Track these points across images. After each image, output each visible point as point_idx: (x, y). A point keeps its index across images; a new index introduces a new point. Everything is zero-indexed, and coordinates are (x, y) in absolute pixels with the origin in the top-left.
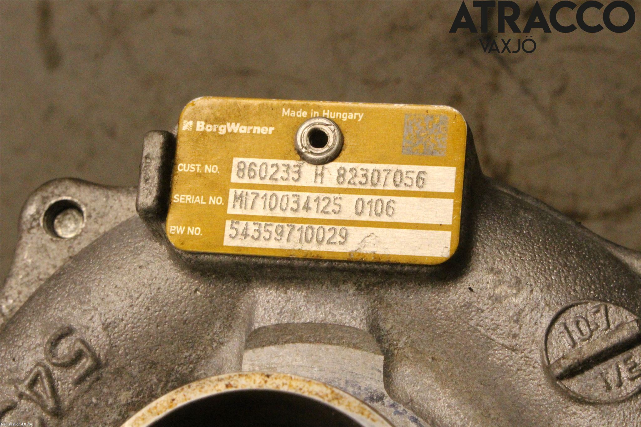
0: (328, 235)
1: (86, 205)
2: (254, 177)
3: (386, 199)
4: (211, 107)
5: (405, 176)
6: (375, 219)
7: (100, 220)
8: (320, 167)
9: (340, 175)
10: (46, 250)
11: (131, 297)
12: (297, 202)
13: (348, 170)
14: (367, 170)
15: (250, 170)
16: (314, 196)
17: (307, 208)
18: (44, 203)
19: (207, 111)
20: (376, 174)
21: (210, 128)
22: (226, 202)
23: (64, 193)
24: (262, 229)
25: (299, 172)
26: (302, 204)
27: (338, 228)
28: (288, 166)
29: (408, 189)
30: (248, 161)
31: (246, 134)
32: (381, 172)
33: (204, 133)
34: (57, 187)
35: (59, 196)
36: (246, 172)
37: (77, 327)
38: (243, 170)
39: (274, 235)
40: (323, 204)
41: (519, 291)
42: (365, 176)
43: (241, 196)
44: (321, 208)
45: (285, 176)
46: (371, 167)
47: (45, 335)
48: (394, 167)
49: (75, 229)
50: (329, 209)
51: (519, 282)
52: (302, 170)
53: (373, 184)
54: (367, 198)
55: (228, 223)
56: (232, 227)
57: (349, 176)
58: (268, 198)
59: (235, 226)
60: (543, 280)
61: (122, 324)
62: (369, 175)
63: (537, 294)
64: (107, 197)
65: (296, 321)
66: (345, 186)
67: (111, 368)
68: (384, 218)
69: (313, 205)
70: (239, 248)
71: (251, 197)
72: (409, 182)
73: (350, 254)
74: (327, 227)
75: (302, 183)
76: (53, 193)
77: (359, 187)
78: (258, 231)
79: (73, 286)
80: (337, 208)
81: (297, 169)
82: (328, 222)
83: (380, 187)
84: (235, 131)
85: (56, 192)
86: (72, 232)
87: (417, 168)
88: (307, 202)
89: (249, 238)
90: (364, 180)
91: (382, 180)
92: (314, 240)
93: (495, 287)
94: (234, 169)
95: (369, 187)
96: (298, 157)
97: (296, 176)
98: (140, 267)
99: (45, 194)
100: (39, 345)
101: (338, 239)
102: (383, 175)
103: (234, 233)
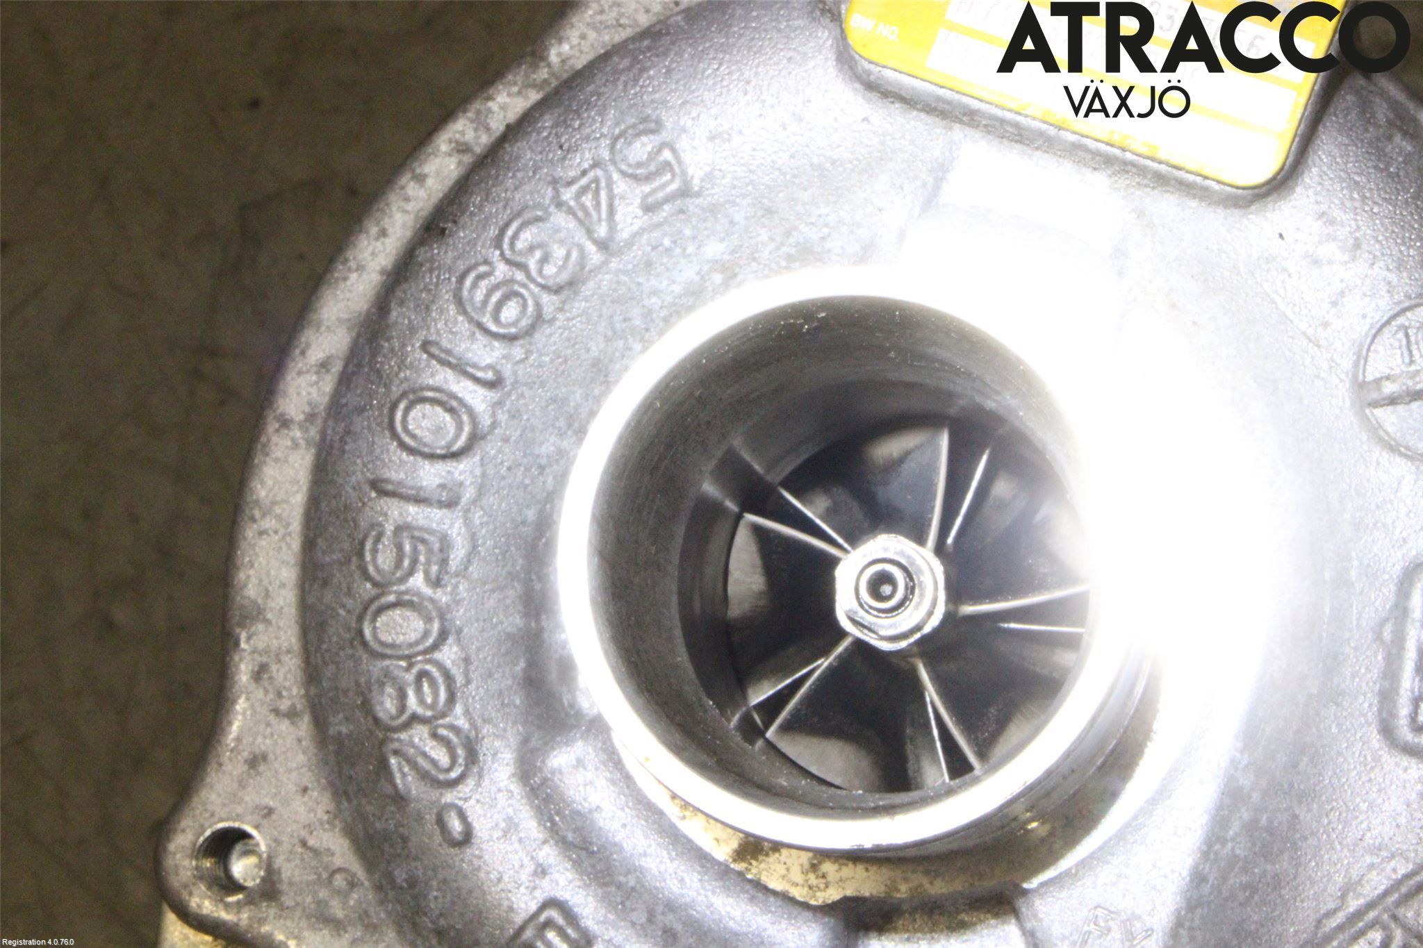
37: (668, 125)
41: (1353, 260)
51: (1357, 245)
55: (943, 33)
63: (1380, 271)
67: (704, 202)
93: (1319, 243)
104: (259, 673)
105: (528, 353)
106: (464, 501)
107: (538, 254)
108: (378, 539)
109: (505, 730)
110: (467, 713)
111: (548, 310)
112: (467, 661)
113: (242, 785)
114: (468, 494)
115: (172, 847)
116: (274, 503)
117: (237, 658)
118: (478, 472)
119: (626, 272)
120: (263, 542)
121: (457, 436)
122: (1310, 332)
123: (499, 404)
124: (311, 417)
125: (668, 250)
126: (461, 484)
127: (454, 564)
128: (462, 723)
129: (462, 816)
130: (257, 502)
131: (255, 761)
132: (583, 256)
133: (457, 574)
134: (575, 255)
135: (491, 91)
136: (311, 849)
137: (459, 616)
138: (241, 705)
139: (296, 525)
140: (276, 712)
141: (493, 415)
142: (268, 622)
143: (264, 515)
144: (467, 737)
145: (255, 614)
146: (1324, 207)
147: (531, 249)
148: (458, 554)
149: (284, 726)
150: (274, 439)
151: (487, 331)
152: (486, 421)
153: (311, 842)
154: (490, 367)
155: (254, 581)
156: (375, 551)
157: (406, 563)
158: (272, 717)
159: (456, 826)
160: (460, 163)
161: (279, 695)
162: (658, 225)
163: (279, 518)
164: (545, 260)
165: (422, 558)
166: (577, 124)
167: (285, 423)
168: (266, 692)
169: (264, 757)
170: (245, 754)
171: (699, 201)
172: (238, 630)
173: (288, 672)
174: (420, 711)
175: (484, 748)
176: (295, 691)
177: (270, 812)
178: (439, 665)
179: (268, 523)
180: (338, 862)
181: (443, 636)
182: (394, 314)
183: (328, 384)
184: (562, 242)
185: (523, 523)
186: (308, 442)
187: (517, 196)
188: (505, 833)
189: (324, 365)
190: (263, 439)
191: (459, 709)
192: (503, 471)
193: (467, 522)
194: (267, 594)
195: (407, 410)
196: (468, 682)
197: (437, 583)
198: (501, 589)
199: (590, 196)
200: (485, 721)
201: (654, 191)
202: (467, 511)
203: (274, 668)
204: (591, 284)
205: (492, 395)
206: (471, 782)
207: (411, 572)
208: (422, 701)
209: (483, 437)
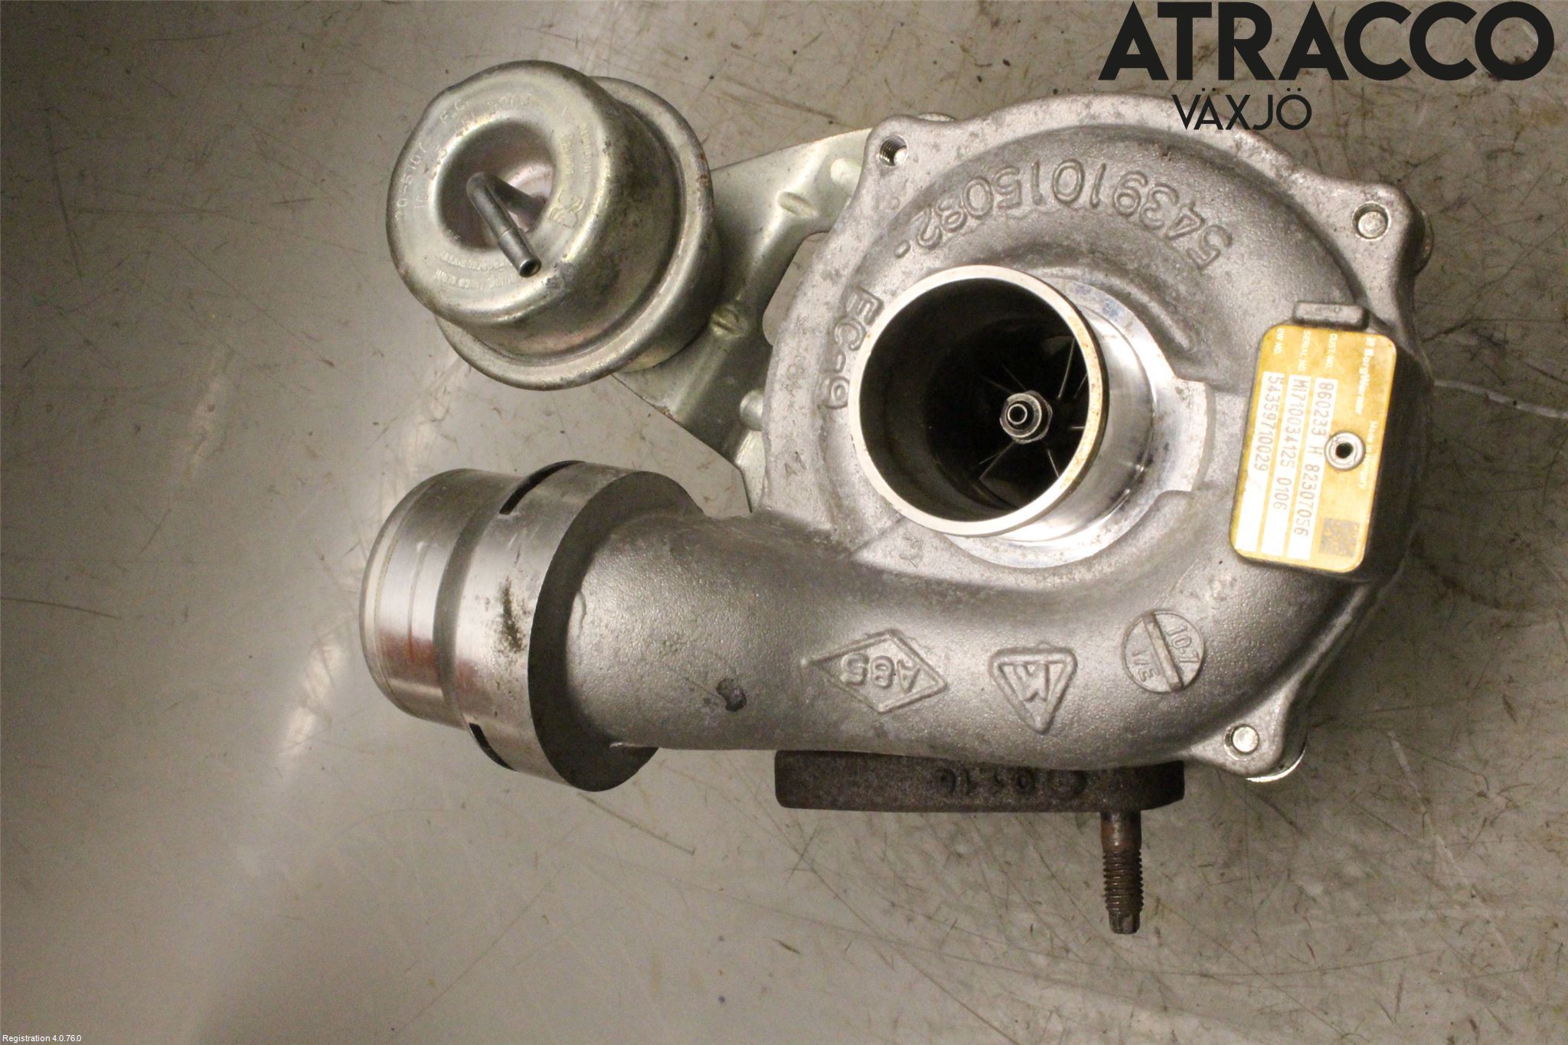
0: (1264, 455)
1: (1382, 240)
2: (1319, 396)
3: (1289, 503)
4: (1385, 362)
5: (1306, 519)
6: (1273, 492)
7: (1366, 253)
8: (1322, 451)
9: (1312, 468)
10: (1344, 208)
11: (1250, 293)
12: (1294, 431)
13: (1317, 474)
14: (1315, 489)
15: (1326, 394)
16: (1298, 445)
17: (1288, 439)
18: (1387, 204)
19: (1381, 358)
20: (1310, 496)
21: (1366, 361)
22: (1300, 374)
23: (1394, 221)
24: (1274, 403)
25: (1320, 433)
26: (1292, 435)
27: (1269, 464)
28: (1325, 425)
29: (1295, 520)
30: (1334, 392)
31: (1357, 390)
32: (1311, 501)
33: (1361, 355)
34: (1401, 213)
35: (1392, 217)
36: (1325, 390)
37: (1230, 250)
38: (1326, 388)
39: (1268, 412)
40: (1290, 452)
41: (1215, 599)
42: (1310, 487)
43: (1303, 386)
44: (1287, 451)
45: (1318, 422)
46: (1317, 492)
47: (1227, 224)
48: (1314, 511)
49: (1367, 231)
50: (1285, 456)
51: (1223, 599)
52: (1322, 436)
53: (1302, 493)
54: (1291, 487)
55: (1282, 376)
56: (1278, 379)
57: (1312, 474)
58: (1301, 408)
59: (1280, 381)
60: (1223, 618)
61: (1230, 287)
62: (1309, 491)
63: (1211, 612)
64: (1387, 259)
65: (1217, 425)
66: (1304, 471)
67: (1199, 279)
68: (1273, 500)
69: (1291, 444)
70: (1260, 383)
71: (1301, 394)
72: (1300, 522)
73: (1246, 471)
74: (1270, 455)
75: (1310, 435)
76: (1396, 210)
77: (1302, 481)
78: (1273, 400)
79: (1268, 244)
80: (1285, 463)
81: (1322, 432)
82: (1274, 456)
83: (1299, 499)
84: (1361, 382)
85: (1397, 213)
86: (1364, 228)
87: (1311, 529)
88: (1292, 439)
89: (1268, 392)
90: (1306, 486)
91: (1305, 501)
92: (1261, 444)
93: (1220, 581)
94: (1327, 381)
95: (1301, 489)
96: (1333, 433)
97: (1316, 431)
98: (1274, 301)
99: (1395, 204)
100: (1220, 220)
101: (1260, 462)
102: (1309, 502)
103: (1273, 380)
104: (974, 135)
105: (1111, 215)
106: (1039, 207)
107: (1154, 206)
108: (1013, 174)
109: (949, 258)
110: (950, 239)
111: (1132, 219)
112: (972, 231)
113: (926, 144)
114: (1042, 208)
115: (893, 123)
116: (1051, 114)
117: (978, 122)
118: (1054, 210)
119: (1160, 250)
120: (1032, 115)
121: (1064, 195)
122: (1178, 585)
123: (1086, 210)
124: (1093, 117)
125: (1174, 267)
126: (1046, 204)
127: (1010, 212)
128: (945, 239)
129: (907, 251)
130: (1048, 107)
131: (936, 147)
132: (1159, 228)
133: (1007, 216)
134: (1159, 223)
135: (1272, 150)
136: (905, 185)
137: (990, 222)
138: (958, 131)
139: (1043, 128)
140: (959, 148)
141: (1080, 209)
142: (997, 130)
143: (1044, 111)
144: (939, 243)
145: (999, 124)
146: (1239, 579)
147: (1157, 202)
148: (1015, 212)
149: (954, 154)
150: (1080, 103)
151: (1114, 193)
152: (1076, 205)
153: (908, 184)
154: (1099, 200)
155: (1014, 117)
156: (1007, 174)
157: (1003, 190)
158: (955, 148)
159: (901, 250)
160: (1231, 147)
161: (966, 148)
162: (1183, 259)
163: (1044, 118)
164: (1153, 210)
165: (1009, 197)
166: (1226, 204)
167: (1088, 106)
168: (966, 141)
169: (938, 150)
170: (938, 141)
171: (1199, 276)
172: (990, 118)
173: (977, 148)
174: (943, 218)
175: (938, 251)
176: (970, 154)
177: (916, 161)
178: (965, 219)
179: (1040, 115)
180: (902, 199)
181: (978, 218)
182: (1121, 144)
183: (1111, 120)
184: (1164, 215)
185: (1042, 237)
186: (1081, 121)
187: (1184, 187)
188: (904, 273)
189: (1118, 115)
190: (1079, 98)
191: (950, 235)
192: (1059, 221)
193: (1031, 212)
194: (1008, 126)
195: (1071, 167)
196: (963, 235)
197: (1000, 207)
198: (1008, 236)
199: (1188, 222)
200: (949, 248)
201: (1197, 252)
202: (1035, 210)
203: (978, 140)
204: (1150, 235)
205: (1088, 205)
206: (921, 251)
207: (1002, 194)
208: (948, 217)
209: (1069, 207)
